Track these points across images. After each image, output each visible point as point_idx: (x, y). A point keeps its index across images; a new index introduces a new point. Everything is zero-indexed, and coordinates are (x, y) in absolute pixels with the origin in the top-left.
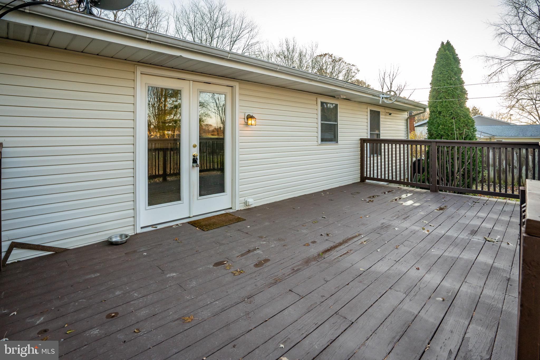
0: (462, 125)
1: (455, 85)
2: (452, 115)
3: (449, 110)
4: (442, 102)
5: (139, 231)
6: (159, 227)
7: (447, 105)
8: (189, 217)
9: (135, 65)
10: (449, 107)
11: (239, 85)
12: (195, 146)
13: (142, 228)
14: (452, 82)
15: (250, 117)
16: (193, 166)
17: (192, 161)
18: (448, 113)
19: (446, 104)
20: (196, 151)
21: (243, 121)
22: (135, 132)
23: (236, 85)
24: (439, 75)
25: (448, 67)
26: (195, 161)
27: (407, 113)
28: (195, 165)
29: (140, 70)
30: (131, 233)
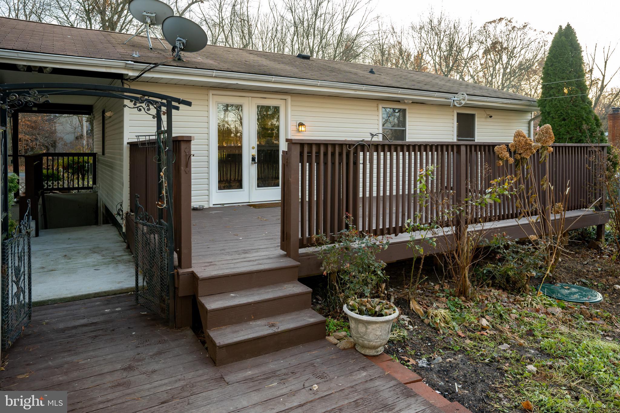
0: (573, 128)
1: (568, 79)
2: (562, 116)
3: (558, 110)
4: (552, 101)
5: (211, 206)
6: (225, 205)
7: (556, 104)
8: (249, 202)
9: (208, 89)
10: (558, 107)
11: (291, 98)
12: (253, 148)
13: (213, 205)
14: (565, 75)
15: (301, 124)
16: (252, 163)
17: (251, 160)
18: (557, 114)
19: (556, 102)
20: (254, 152)
21: (295, 128)
22: (209, 136)
23: (289, 98)
24: (550, 68)
25: (562, 58)
26: (253, 159)
27: (530, 114)
28: (253, 162)
29: (211, 92)
30: (206, 206)
